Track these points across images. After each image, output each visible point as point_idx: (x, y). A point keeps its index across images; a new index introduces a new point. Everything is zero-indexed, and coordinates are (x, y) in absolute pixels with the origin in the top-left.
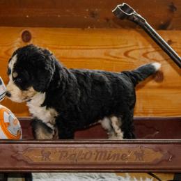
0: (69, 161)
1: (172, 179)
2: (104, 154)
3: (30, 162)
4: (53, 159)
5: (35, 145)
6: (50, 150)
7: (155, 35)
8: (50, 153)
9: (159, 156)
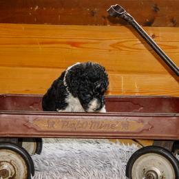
0: (70, 130)
1: (151, 145)
2: (97, 125)
3: (38, 130)
4: (57, 127)
5: (43, 116)
6: (54, 120)
7: (141, 30)
8: (54, 123)
9: (141, 126)
